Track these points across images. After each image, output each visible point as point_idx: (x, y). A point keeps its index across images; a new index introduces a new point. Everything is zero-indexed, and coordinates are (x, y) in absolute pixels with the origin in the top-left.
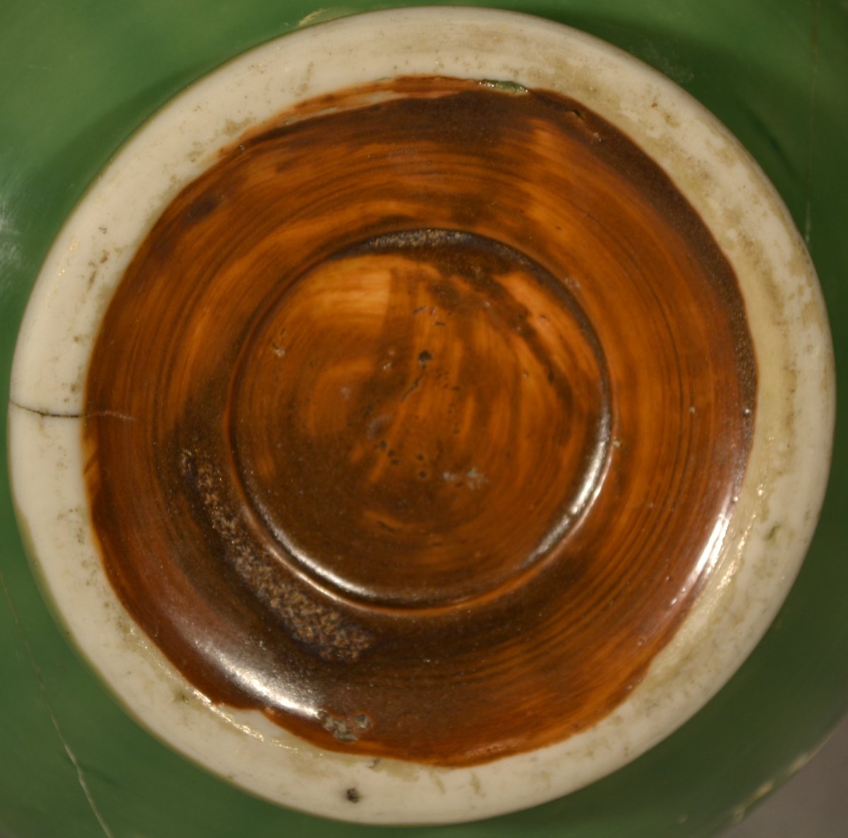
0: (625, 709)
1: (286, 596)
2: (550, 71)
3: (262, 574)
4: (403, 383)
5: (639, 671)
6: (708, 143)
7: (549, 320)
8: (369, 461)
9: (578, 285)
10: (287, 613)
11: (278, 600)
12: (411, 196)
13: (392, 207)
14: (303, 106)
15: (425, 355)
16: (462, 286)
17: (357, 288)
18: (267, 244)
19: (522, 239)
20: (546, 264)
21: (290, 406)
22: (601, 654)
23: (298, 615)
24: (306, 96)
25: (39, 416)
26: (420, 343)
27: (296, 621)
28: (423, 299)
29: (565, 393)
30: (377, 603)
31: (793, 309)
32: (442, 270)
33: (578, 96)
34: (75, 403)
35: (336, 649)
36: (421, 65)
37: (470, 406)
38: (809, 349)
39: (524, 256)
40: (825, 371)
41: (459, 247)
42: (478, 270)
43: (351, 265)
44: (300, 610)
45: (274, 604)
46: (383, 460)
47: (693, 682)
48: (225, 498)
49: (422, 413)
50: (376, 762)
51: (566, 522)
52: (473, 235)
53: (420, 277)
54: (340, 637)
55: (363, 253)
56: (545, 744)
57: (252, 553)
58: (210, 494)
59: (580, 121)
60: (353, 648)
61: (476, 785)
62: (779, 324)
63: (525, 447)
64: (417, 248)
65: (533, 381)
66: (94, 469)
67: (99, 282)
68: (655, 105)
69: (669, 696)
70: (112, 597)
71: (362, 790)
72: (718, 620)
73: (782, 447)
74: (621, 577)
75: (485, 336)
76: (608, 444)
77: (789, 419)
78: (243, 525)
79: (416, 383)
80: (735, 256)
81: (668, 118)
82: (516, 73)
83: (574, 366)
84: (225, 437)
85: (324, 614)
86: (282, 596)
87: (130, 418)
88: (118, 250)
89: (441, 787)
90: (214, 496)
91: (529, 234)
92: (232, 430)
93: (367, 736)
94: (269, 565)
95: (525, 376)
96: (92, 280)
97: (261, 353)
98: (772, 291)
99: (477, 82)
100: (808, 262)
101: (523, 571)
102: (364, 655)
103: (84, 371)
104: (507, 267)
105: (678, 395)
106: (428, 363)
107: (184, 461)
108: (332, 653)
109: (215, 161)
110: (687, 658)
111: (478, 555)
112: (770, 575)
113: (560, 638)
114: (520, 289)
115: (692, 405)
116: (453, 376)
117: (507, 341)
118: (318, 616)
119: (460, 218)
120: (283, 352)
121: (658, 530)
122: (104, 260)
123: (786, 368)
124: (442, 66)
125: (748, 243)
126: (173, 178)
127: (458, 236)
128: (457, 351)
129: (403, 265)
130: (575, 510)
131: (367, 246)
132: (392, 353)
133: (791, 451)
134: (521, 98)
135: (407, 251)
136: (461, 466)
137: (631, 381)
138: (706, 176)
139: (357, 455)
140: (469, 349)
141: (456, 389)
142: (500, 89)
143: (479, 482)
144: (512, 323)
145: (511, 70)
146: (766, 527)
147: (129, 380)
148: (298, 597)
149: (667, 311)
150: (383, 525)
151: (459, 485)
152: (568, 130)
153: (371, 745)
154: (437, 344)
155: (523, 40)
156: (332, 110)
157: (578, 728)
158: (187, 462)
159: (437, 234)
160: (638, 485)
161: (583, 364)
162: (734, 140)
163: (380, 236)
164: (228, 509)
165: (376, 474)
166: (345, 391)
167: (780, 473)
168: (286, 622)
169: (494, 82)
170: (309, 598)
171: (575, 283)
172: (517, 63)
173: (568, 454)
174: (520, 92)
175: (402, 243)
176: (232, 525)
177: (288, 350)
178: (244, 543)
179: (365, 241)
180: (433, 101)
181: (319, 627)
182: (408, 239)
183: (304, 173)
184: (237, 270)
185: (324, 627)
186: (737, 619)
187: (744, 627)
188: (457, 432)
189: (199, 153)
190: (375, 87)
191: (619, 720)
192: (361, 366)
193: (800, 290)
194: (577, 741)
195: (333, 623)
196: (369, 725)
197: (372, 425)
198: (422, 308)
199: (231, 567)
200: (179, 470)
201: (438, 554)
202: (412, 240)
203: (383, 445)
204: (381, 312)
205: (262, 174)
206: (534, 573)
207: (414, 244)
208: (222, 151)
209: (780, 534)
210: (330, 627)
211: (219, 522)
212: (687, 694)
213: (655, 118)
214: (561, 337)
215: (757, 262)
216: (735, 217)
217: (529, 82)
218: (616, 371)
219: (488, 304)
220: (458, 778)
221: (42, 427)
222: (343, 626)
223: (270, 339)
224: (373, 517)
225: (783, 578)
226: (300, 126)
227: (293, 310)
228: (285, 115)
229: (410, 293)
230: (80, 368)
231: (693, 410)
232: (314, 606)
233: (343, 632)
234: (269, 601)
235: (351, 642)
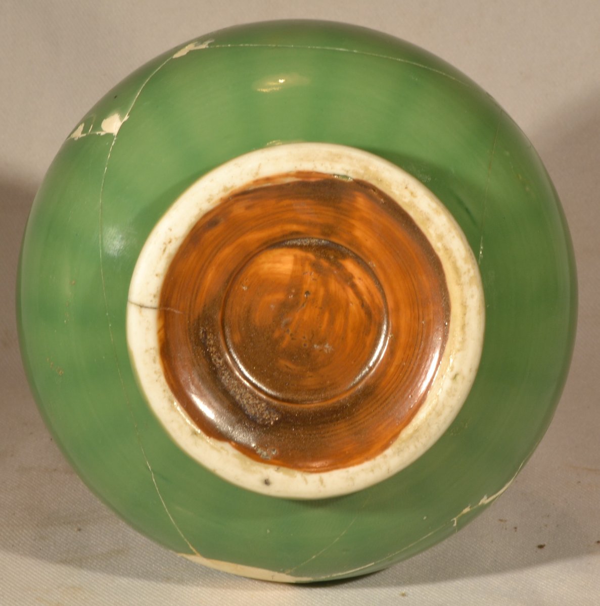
0: (389, 452)
1: (243, 394)
2: (362, 172)
3: (233, 384)
4: (297, 304)
5: (396, 436)
6: (429, 205)
7: (362, 280)
8: (282, 338)
9: (375, 265)
10: (243, 402)
11: (239, 396)
12: (303, 223)
13: (295, 227)
14: (256, 182)
15: (307, 293)
16: (325, 263)
17: (279, 262)
18: (240, 240)
19: (350, 244)
20: (361, 255)
21: (249, 311)
22: (380, 428)
23: (248, 403)
24: (258, 177)
25: (139, 307)
26: (306, 287)
27: (247, 406)
28: (308, 268)
29: (369, 314)
30: (283, 400)
31: (465, 279)
32: (316, 256)
33: (373, 182)
34: (155, 302)
35: (264, 420)
36: (307, 166)
37: (326, 316)
38: (472, 296)
39: (352, 252)
40: (480, 307)
41: (324, 247)
42: (332, 257)
43: (277, 252)
44: (249, 401)
45: (238, 397)
46: (288, 338)
47: (418, 441)
48: (218, 350)
49: (305, 318)
50: (278, 469)
51: (367, 369)
52: (330, 242)
53: (307, 259)
54: (266, 415)
55: (282, 247)
56: (353, 465)
57: (229, 374)
58: (212, 347)
59: (375, 193)
60: (271, 419)
61: (322, 481)
62: (459, 284)
63: (350, 335)
64: (306, 246)
65: (354, 306)
66: (162, 332)
67: (167, 251)
68: (406, 188)
69: (408, 447)
70: (167, 387)
71: (271, 480)
72: (430, 414)
73: (460, 339)
74: (390, 395)
75: (334, 286)
76: (386, 336)
77: (463, 327)
78: (226, 363)
79: (303, 305)
80: (441, 254)
81: (412, 194)
82: (347, 172)
83: (373, 301)
84: (219, 323)
85: (259, 403)
86: (241, 394)
87: (179, 312)
88: (176, 239)
89: (306, 481)
90: (214, 349)
91: (354, 241)
92: (223, 321)
93: (276, 458)
94: (236, 380)
95: (351, 304)
96: (164, 250)
97: (236, 288)
98: (456, 270)
99: (331, 175)
100: (473, 259)
101: (348, 391)
102: (276, 422)
103: (160, 289)
104: (344, 256)
105: (417, 316)
106: (309, 296)
107: (201, 332)
108: (262, 421)
109: (218, 203)
110: (416, 431)
111: (328, 382)
112: (454, 395)
113: (362, 421)
114: (350, 266)
115: (423, 320)
116: (320, 302)
117: (344, 289)
118: (257, 405)
119: (324, 234)
120: (246, 288)
121: (407, 374)
122: (170, 242)
123: (462, 304)
124: (315, 167)
125: (446, 249)
126: (200, 209)
127: (323, 241)
128: (322, 292)
129: (299, 253)
130: (371, 364)
131: (284, 244)
132: (293, 291)
133: (464, 341)
134: (350, 183)
135: (301, 247)
136: (322, 342)
137: (397, 309)
138: (428, 219)
139: (276, 335)
140: (327, 291)
141: (321, 308)
142: (341, 179)
143: (329, 350)
144: (346, 281)
145: (345, 170)
146: (453, 373)
147: (179, 295)
148: (248, 395)
149: (413, 279)
150: (287, 367)
151: (321, 350)
152: (370, 197)
153: (277, 462)
154: (313, 288)
155: (350, 158)
156: (269, 184)
157: (367, 459)
158: (203, 333)
159: (314, 241)
160: (399, 354)
161: (377, 301)
162: (441, 205)
163: (290, 240)
164: (219, 354)
165: (284, 344)
166: (272, 306)
167: (459, 350)
168: (243, 406)
169: (338, 175)
170: (253, 396)
171: (373, 264)
172: (348, 167)
173: (369, 340)
174: (350, 180)
175: (299, 244)
176: (221, 362)
177: (249, 287)
178: (226, 370)
179: (284, 242)
180: (312, 183)
181: (257, 409)
182: (302, 242)
183: (257, 211)
184: (227, 252)
185: (259, 410)
186: (439, 414)
187: (442, 418)
188: (321, 327)
189: (212, 199)
190: (287, 175)
191: (385, 456)
192: (280, 296)
193: (469, 271)
194: (367, 465)
195: (263, 408)
196: (277, 453)
197: (284, 322)
198: (307, 272)
199: (220, 380)
200: (199, 336)
201: (310, 381)
202: (304, 243)
203: (288, 330)
204: (289, 273)
205: (239, 210)
206: (352, 391)
207: (304, 244)
208: (221, 199)
209: (458, 378)
210: (261, 409)
211: (215, 360)
212: (416, 447)
213: (406, 193)
214: (367, 288)
215: (450, 257)
216: (440, 237)
217: (352, 176)
218: (391, 304)
219: (335, 272)
220: (313, 478)
221: (140, 312)
222: (267, 409)
223: (241, 282)
224: (283, 363)
225: (460, 397)
226: (255, 191)
227: (251, 270)
228: (248, 185)
229: (302, 265)
230: (158, 288)
231: (423, 322)
232: (255, 399)
233: (267, 412)
234: (235, 396)
235: (270, 417)
